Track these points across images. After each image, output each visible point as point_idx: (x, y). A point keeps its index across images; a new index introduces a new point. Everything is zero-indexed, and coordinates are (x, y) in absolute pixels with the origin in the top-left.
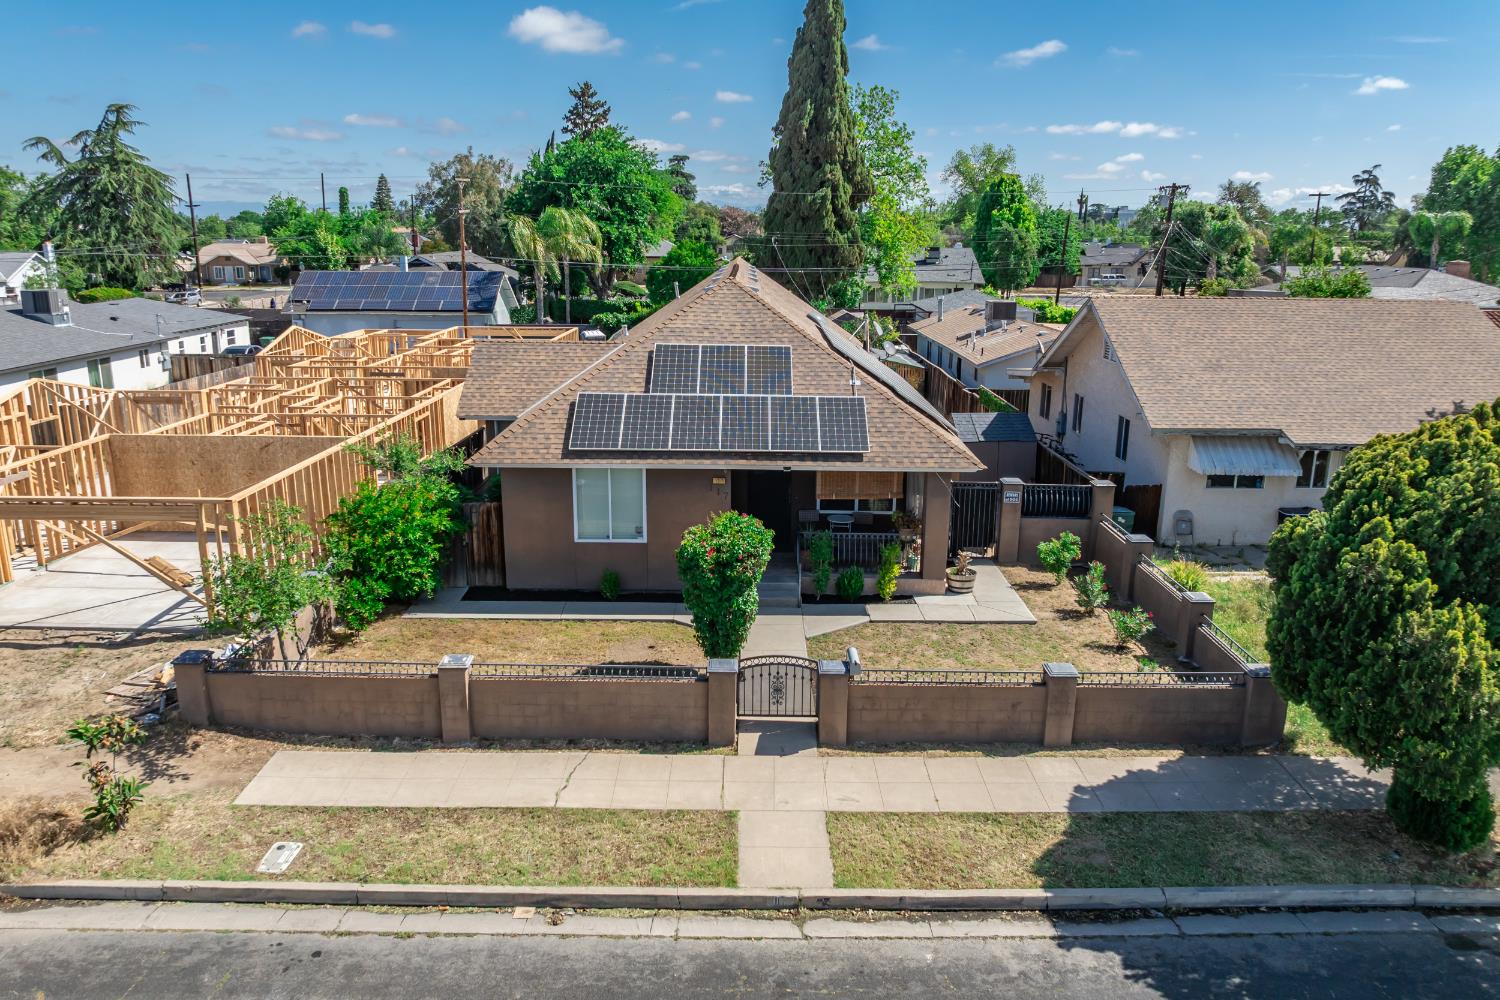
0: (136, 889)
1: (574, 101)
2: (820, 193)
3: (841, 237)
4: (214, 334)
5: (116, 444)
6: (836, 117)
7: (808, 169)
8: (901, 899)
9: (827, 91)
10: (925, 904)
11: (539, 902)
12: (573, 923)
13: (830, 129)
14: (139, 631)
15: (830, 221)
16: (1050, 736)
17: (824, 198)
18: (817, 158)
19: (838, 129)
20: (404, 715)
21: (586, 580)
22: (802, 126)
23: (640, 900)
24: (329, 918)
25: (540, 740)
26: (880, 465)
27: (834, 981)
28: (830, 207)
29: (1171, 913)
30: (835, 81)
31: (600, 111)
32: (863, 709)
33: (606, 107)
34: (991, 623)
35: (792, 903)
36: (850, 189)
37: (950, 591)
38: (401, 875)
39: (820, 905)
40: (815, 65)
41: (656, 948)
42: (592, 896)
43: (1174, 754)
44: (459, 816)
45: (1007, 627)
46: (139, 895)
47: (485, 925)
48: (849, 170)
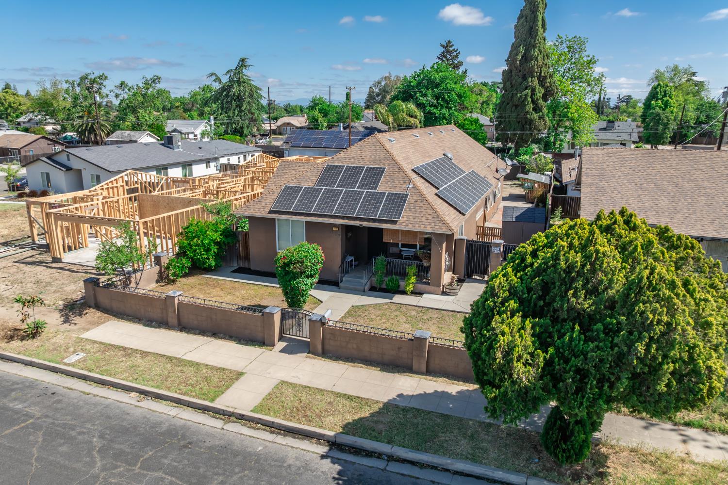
1: (442, 49)
2: (525, 93)
3: (535, 115)
4: (245, 156)
5: (140, 197)
6: (536, 54)
7: (520, 80)
9: (532, 41)
10: (283, 427)
11: (142, 392)
12: (146, 403)
13: (532, 60)
15: (530, 107)
16: (415, 367)
17: (526, 95)
18: (525, 75)
19: (537, 59)
22: (517, 58)
25: (202, 332)
26: (404, 227)
28: (530, 99)
29: (391, 458)
30: (537, 35)
31: (455, 53)
32: (330, 339)
33: (458, 52)
34: (449, 311)
35: (230, 414)
36: (543, 91)
39: (240, 417)
40: (527, 27)
41: (163, 419)
42: (159, 394)
44: (146, 355)
45: (455, 314)
46: (25, 362)
47: (114, 395)
48: (542, 81)
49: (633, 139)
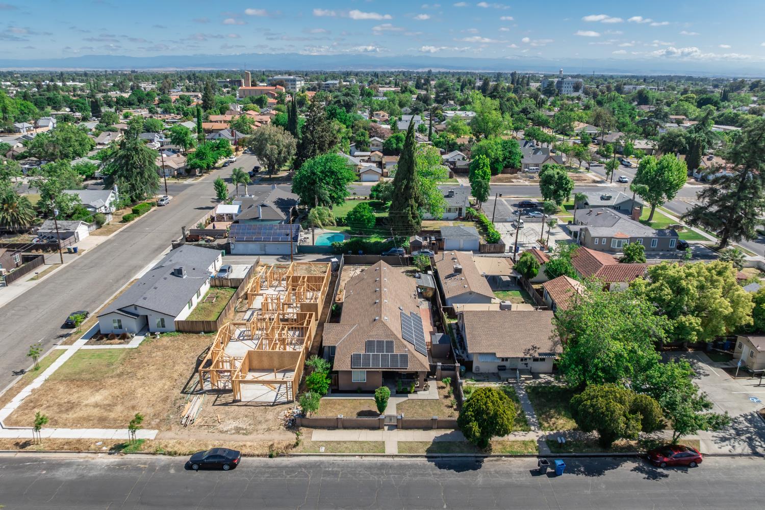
2: (407, 209)
6: (413, 185)
8: (407, 455)
9: (411, 176)
10: (410, 456)
11: (359, 455)
12: (364, 458)
13: (411, 189)
14: (274, 403)
15: (410, 217)
16: (433, 427)
18: (407, 197)
19: (414, 189)
20: (332, 424)
21: (354, 388)
24: (332, 458)
25: (353, 428)
26: (410, 370)
27: (397, 466)
28: (410, 212)
29: (442, 457)
30: (413, 172)
32: (404, 423)
34: (430, 400)
35: (392, 456)
37: (425, 390)
38: (340, 452)
39: (396, 456)
41: (375, 462)
42: (366, 455)
43: (453, 430)
44: (345, 442)
45: (432, 401)
46: (305, 455)
47: (353, 459)
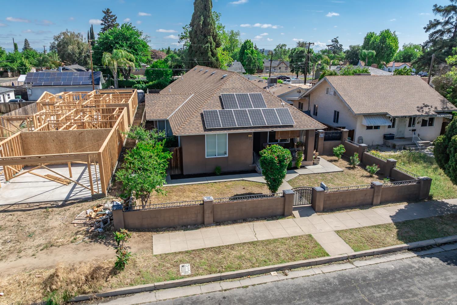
0: (145, 288)
1: (104, 15)
2: (207, 45)
3: (213, 59)
4: (3, 95)
6: (211, 21)
7: (203, 37)
8: (374, 252)
9: (207, 13)
10: (379, 252)
12: (292, 274)
13: (209, 25)
14: (66, 201)
15: (210, 54)
16: (375, 202)
17: (208, 46)
18: (205, 34)
19: (211, 25)
20: (191, 218)
22: (200, 24)
23: (305, 264)
24: (216, 286)
25: (234, 221)
26: (298, 128)
28: (210, 49)
29: (438, 245)
30: (209, 10)
31: (114, 18)
32: (327, 200)
33: (115, 17)
34: (332, 172)
35: (346, 258)
36: (215, 44)
37: (314, 164)
39: (353, 257)
40: (203, 5)
41: (322, 278)
42: (292, 265)
43: (406, 204)
45: (337, 173)
46: (147, 289)
47: (266, 279)
48: (214, 38)
49: (243, 72)
